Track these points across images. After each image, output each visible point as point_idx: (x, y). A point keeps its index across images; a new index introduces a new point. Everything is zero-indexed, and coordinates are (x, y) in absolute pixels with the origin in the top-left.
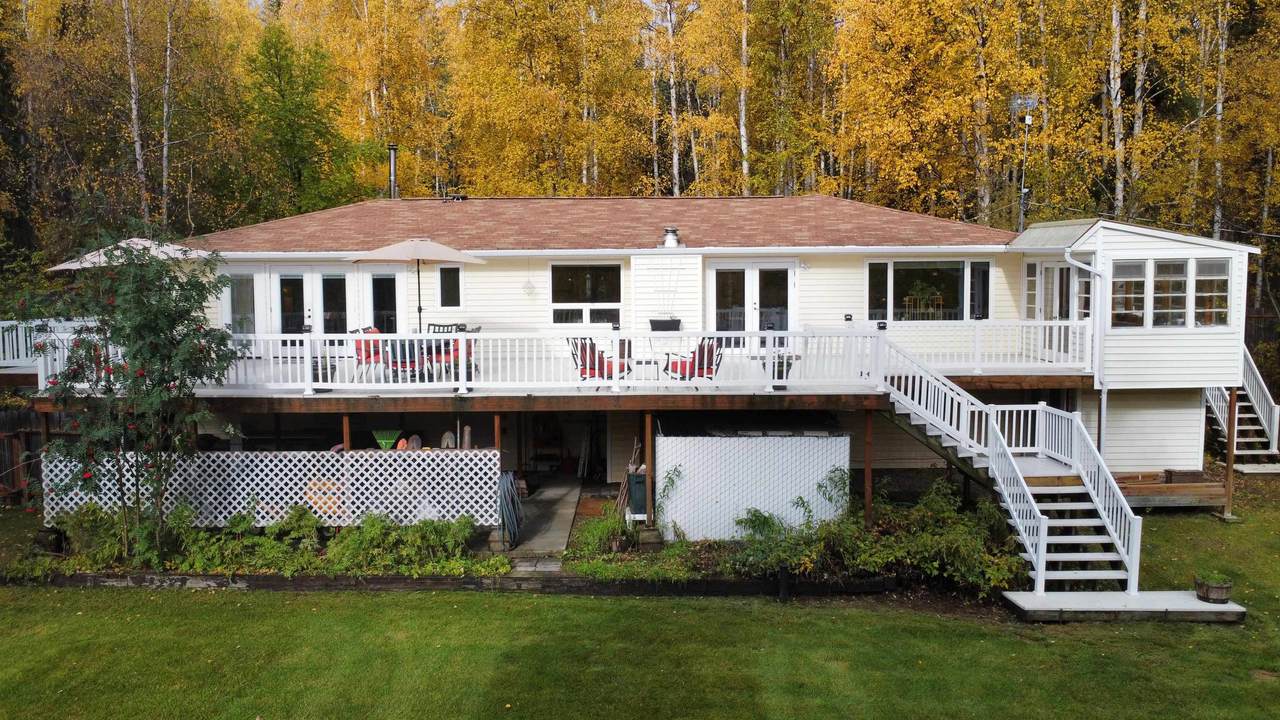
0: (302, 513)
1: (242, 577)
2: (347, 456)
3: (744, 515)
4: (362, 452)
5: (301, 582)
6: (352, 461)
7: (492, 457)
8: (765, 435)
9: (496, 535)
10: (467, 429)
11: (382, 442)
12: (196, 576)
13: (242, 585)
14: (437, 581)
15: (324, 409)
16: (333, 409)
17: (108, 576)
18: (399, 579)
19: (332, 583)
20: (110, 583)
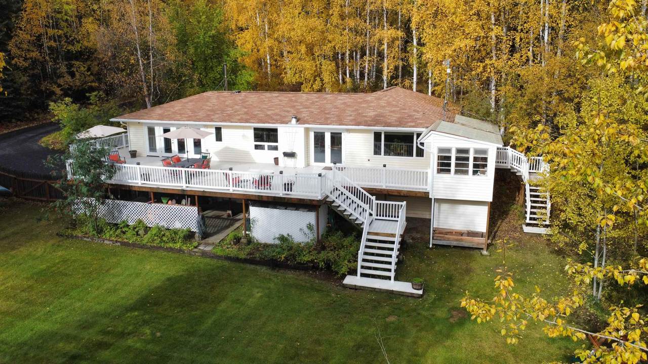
0: (140, 222)
1: (119, 242)
2: (153, 205)
3: (277, 236)
4: (157, 204)
5: (134, 245)
6: (154, 207)
7: (195, 209)
8: (286, 209)
9: (197, 235)
10: (189, 199)
11: (163, 201)
12: (107, 240)
13: (119, 244)
14: (171, 250)
15: (144, 190)
16: (147, 190)
17: (84, 237)
18: (161, 248)
19: (143, 247)
20: (85, 239)
